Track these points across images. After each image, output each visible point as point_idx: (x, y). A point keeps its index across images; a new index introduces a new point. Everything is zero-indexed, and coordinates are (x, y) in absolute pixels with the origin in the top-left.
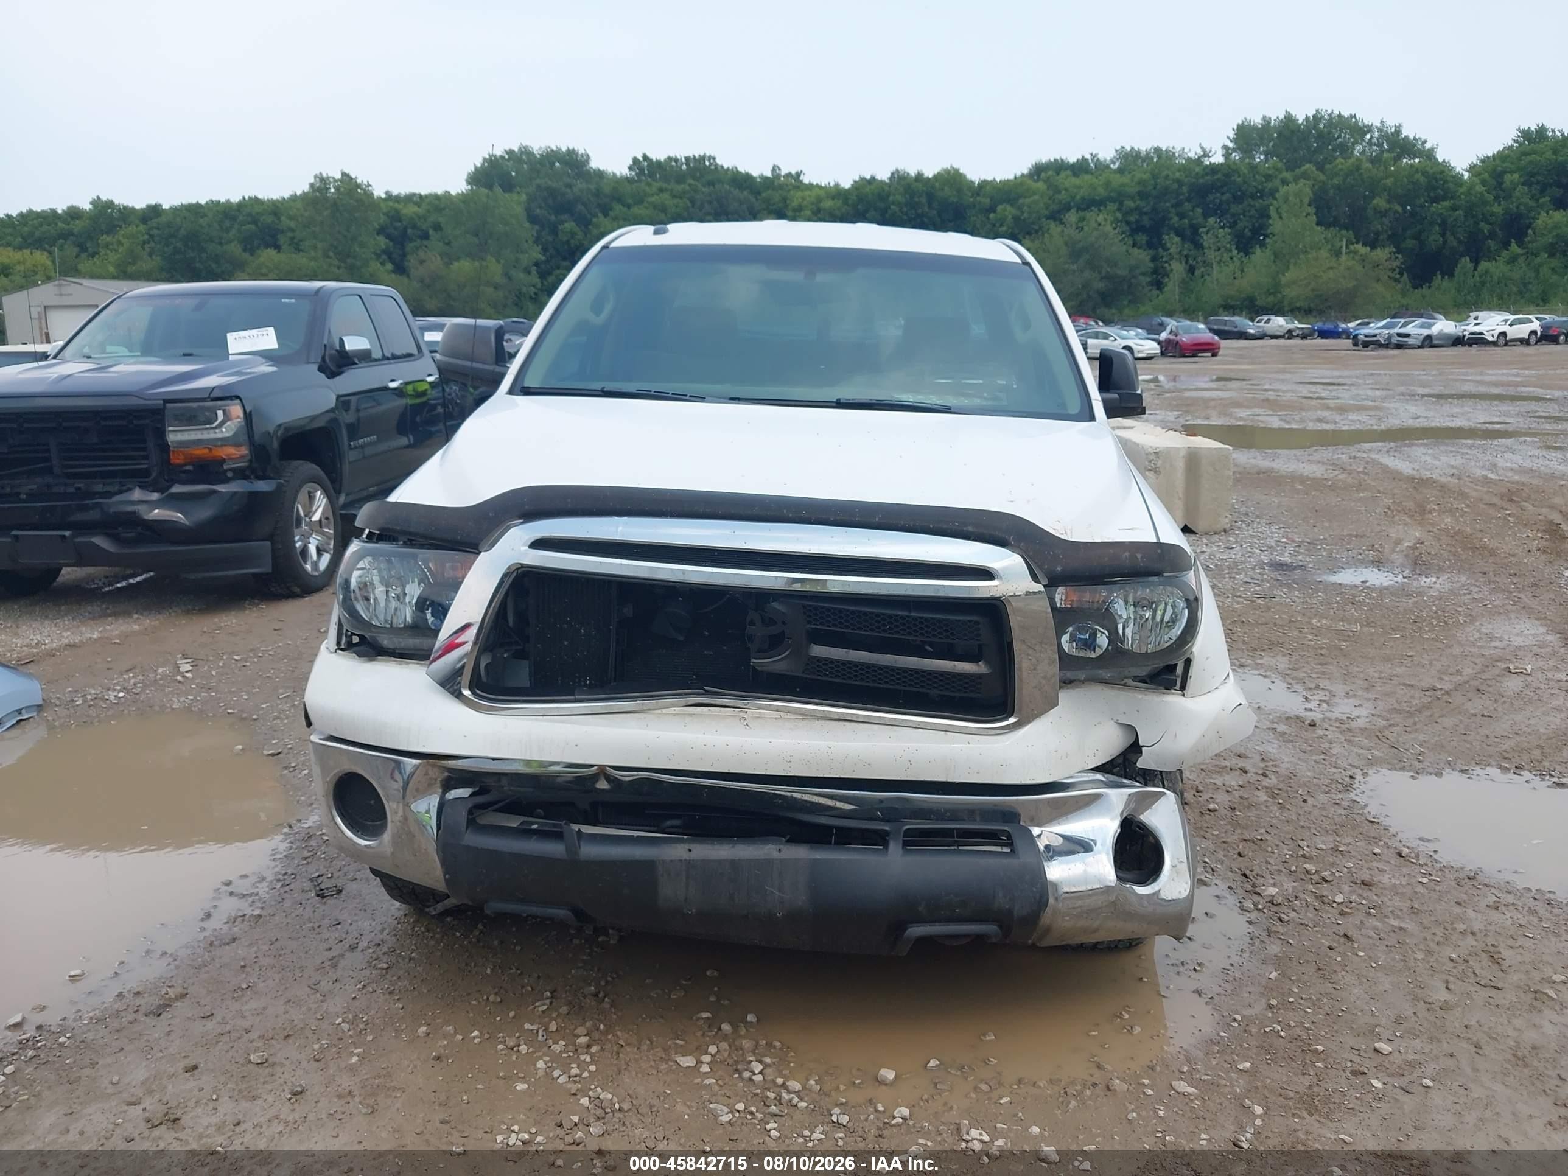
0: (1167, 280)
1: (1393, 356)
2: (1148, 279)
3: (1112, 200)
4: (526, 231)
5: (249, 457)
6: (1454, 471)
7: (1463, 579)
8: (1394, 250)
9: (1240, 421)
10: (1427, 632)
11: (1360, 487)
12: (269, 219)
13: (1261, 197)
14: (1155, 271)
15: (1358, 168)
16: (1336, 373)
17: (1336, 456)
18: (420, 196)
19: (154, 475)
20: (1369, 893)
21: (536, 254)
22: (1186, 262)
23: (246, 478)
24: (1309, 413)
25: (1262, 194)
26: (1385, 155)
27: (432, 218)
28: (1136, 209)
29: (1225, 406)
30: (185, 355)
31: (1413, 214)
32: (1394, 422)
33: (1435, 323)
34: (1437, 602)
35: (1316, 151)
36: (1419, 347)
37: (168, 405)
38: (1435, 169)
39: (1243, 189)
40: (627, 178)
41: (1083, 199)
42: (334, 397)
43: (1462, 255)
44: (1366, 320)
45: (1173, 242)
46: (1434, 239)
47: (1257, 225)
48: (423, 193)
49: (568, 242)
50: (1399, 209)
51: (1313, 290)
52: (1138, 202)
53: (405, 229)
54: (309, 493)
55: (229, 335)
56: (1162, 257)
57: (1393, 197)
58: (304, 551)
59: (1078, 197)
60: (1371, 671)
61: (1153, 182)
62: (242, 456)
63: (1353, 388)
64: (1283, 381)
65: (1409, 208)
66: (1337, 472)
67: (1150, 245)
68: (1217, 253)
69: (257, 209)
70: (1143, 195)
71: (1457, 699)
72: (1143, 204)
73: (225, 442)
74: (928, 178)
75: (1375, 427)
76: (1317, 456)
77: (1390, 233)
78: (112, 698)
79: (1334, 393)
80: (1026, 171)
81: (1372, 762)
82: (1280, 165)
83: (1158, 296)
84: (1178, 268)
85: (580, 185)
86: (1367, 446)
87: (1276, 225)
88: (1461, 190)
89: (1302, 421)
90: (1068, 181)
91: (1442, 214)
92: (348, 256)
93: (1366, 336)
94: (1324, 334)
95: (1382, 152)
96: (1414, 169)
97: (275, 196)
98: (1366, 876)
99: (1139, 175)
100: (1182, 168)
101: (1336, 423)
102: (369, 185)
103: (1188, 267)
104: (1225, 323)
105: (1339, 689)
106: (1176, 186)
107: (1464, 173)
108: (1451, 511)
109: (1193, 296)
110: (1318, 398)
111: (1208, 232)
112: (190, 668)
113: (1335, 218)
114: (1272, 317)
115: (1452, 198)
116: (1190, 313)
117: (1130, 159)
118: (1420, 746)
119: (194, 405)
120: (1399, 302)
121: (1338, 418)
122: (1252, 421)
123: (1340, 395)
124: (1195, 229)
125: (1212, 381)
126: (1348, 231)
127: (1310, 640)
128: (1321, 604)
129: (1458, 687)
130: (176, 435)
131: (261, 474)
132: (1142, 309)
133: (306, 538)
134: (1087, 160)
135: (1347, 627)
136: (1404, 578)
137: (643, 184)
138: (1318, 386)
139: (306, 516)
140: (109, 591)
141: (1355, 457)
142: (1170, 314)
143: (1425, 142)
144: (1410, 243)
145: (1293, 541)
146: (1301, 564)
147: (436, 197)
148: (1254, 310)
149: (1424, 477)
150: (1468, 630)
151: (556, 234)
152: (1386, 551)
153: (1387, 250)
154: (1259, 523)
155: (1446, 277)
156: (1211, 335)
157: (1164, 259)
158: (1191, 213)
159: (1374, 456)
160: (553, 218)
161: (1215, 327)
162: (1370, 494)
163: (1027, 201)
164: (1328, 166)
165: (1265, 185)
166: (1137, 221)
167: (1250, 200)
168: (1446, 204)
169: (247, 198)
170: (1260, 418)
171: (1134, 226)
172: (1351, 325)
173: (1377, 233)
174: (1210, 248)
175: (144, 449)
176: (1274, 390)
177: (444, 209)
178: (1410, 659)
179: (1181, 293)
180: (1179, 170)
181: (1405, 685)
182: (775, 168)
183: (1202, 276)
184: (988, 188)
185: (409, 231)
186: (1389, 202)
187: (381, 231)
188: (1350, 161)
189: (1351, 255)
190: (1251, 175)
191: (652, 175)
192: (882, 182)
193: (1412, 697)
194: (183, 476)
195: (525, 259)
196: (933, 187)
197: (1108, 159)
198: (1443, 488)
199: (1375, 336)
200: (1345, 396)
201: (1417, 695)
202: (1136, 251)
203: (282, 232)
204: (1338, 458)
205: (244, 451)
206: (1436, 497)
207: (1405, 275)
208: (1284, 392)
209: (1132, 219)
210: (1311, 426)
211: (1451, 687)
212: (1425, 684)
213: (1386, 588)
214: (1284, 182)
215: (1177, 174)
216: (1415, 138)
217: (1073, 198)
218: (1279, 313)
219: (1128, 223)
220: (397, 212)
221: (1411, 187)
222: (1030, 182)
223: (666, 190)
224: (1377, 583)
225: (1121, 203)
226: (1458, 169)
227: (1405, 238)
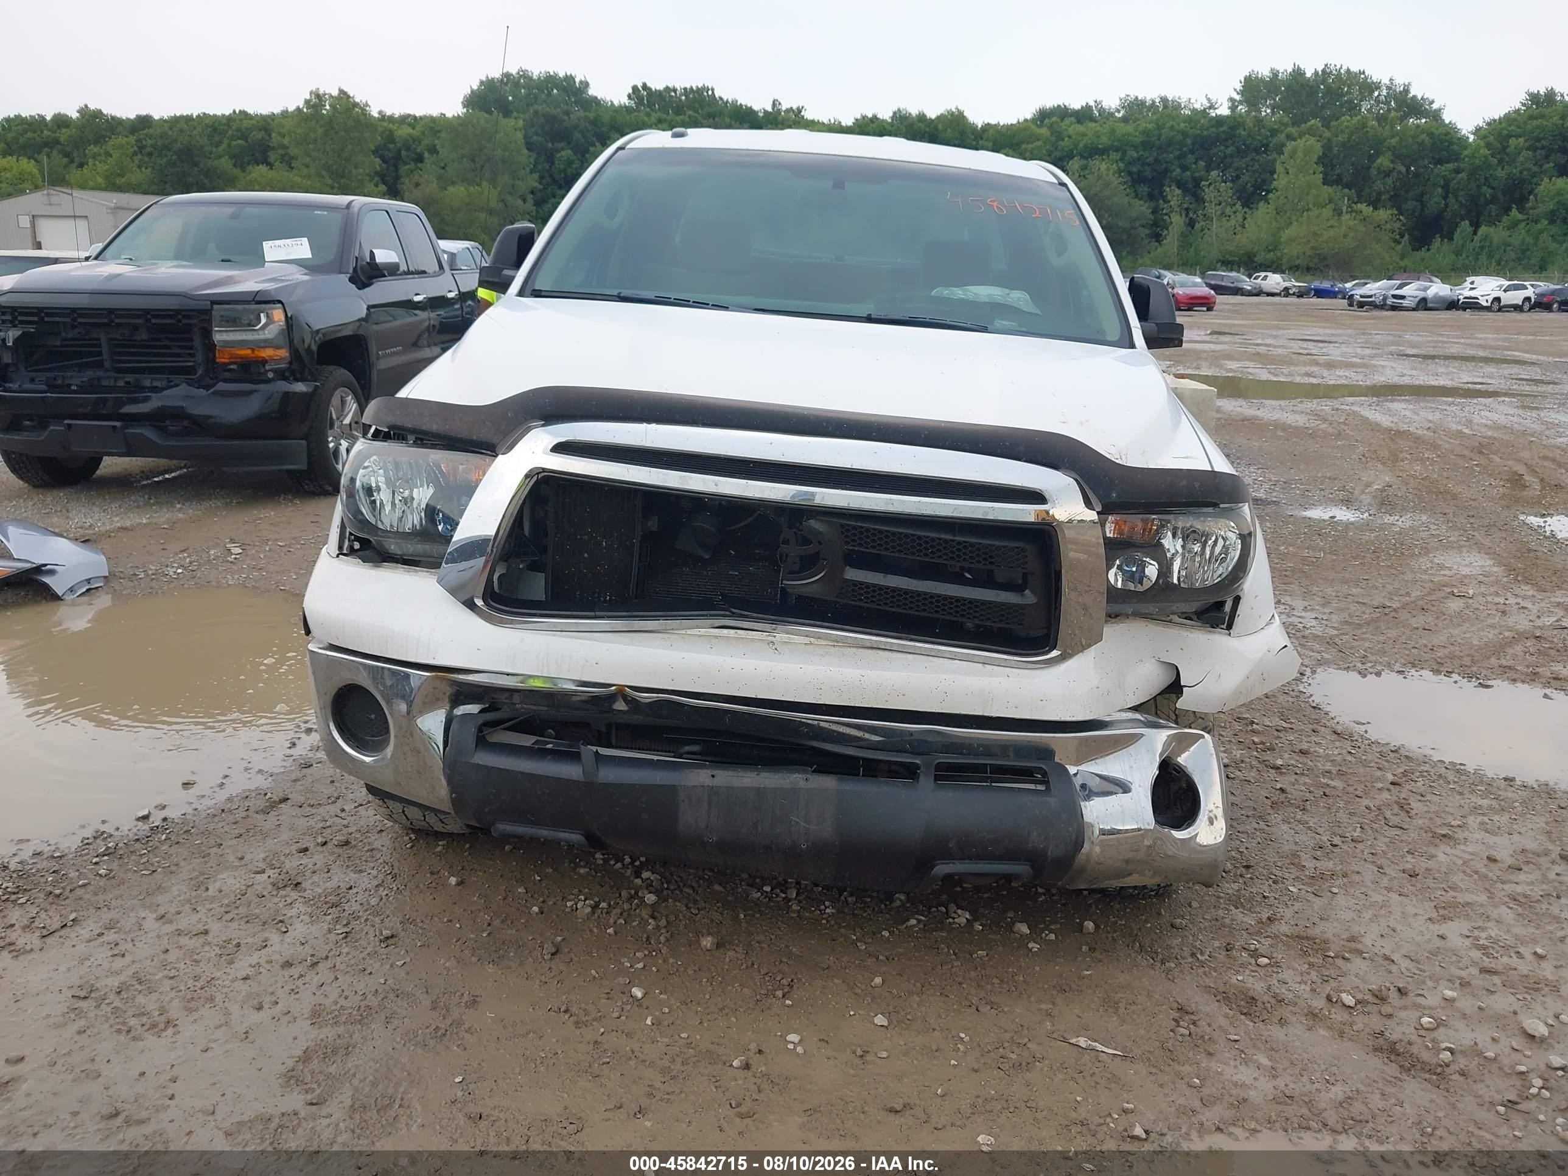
0: (1166, 232)
1: (1387, 318)
2: (1148, 232)
3: (1117, 150)
4: (525, 157)
5: (289, 360)
6: (1430, 425)
7: (1424, 518)
8: (1396, 212)
9: (1229, 372)
10: (1383, 560)
11: (1338, 436)
12: (260, 135)
13: (1265, 152)
14: (1155, 224)
15: (1364, 125)
16: (1328, 331)
17: (1319, 408)
18: (415, 117)
19: (200, 372)
20: (1305, 760)
21: (533, 182)
22: (1187, 216)
23: (285, 379)
24: (1298, 368)
25: (1264, 147)
26: (1393, 114)
27: (426, 141)
28: (1139, 159)
29: (1215, 358)
30: (222, 261)
31: (1417, 175)
32: (1379, 379)
33: (1431, 286)
34: (1397, 536)
35: (1323, 107)
36: (1414, 310)
37: (215, 306)
38: (1440, 130)
39: (1248, 142)
40: (625, 107)
41: (1086, 146)
42: (366, 307)
43: (1462, 219)
44: (1362, 281)
45: (1174, 195)
46: (1435, 201)
47: (1259, 180)
48: (417, 115)
49: (565, 170)
50: (1403, 169)
51: (1312, 248)
52: (1141, 153)
53: (400, 151)
54: (342, 397)
55: (264, 243)
56: (1163, 209)
57: (1398, 157)
58: (336, 452)
59: (1081, 145)
60: (1329, 591)
61: (1157, 132)
62: (282, 359)
63: (1343, 345)
64: (1275, 337)
65: (1412, 168)
66: (1319, 422)
67: (1151, 197)
68: (1217, 207)
69: (246, 124)
70: (1146, 145)
71: (1404, 615)
72: (1146, 154)
73: (267, 344)
74: (930, 119)
75: (1361, 383)
76: (1301, 407)
77: (1392, 193)
78: (171, 573)
79: (1324, 350)
80: (1029, 117)
81: (1320, 663)
82: (1286, 119)
83: (1156, 249)
84: (1177, 221)
85: (577, 112)
86: (1351, 399)
87: (1280, 181)
88: (1466, 153)
89: (1290, 374)
90: (1073, 128)
91: (1445, 176)
92: (343, 177)
93: (1362, 297)
94: (1320, 293)
95: (1389, 110)
96: (1420, 130)
97: (265, 111)
98: (1305, 746)
99: (1143, 125)
100: (1189, 120)
101: (1323, 378)
102: (367, 105)
103: (1187, 221)
104: (1222, 278)
105: (1299, 604)
106: (1180, 137)
107: (1470, 135)
108: (1423, 461)
109: (1192, 250)
110: (1308, 354)
111: (1210, 184)
112: (241, 551)
113: (1338, 175)
114: (1269, 274)
115: (1456, 160)
116: (1187, 265)
117: (1135, 108)
118: (1365, 651)
119: (240, 307)
120: (1397, 263)
121: (1325, 373)
122: (1242, 372)
123: (1330, 352)
124: (1197, 182)
125: (1206, 335)
126: (1350, 190)
127: (1277, 564)
128: (1290, 534)
129: (1404, 606)
130: (220, 336)
131: (298, 376)
132: (1140, 261)
133: (337, 440)
134: (1091, 107)
135: (1311, 554)
136: (1370, 515)
137: (641, 114)
138: (1309, 343)
139: (338, 419)
140: (147, 485)
141: (1337, 409)
142: (1168, 268)
143: (1432, 102)
144: (1411, 204)
145: (1270, 480)
146: (1275, 499)
147: (432, 119)
148: (1252, 266)
149: (1402, 430)
150: (1421, 560)
151: (553, 163)
152: (1356, 492)
153: (1389, 212)
154: (1238, 464)
155: (1446, 240)
156: (1207, 289)
157: (1164, 211)
158: (1194, 166)
159: (1355, 408)
160: (550, 145)
161: (1213, 282)
162: (1347, 443)
163: (1030, 146)
164: (1333, 123)
165: (1270, 139)
166: (1139, 172)
167: (1254, 154)
168: (1450, 166)
169: (237, 112)
170: (1250, 370)
171: (1135, 176)
172: (1348, 285)
173: (1379, 194)
174: (1211, 202)
175: (191, 348)
176: (1266, 345)
177: (439, 131)
178: (1365, 582)
179: (1180, 246)
180: (1185, 122)
181: (1357, 602)
182: (775, 103)
183: (1202, 231)
184: (991, 131)
185: (403, 153)
186: (1392, 162)
187: (375, 152)
188: (1356, 119)
189: (1354, 214)
190: (1257, 129)
191: (650, 104)
192: (884, 121)
193: (1364, 613)
194: (227, 375)
195: (523, 186)
196: (936, 129)
197: (1113, 107)
198: (1417, 439)
199: (1370, 297)
200: (1335, 353)
201: (1367, 612)
202: (1137, 202)
203: (273, 148)
204: (1321, 410)
205: (284, 353)
206: (1411, 448)
207: (1407, 236)
208: (1275, 347)
209: (1135, 169)
210: (1298, 379)
211: (1398, 605)
212: (1375, 603)
213: (1352, 523)
214: (1290, 137)
215: (1182, 125)
216: (1422, 98)
217: (1076, 146)
218: (1277, 269)
219: (1130, 173)
220: (391, 132)
221: (1415, 147)
222: (1033, 127)
223: (665, 120)
224: (1345, 519)
225: (1124, 153)
226: (1464, 132)
227: (1407, 199)
